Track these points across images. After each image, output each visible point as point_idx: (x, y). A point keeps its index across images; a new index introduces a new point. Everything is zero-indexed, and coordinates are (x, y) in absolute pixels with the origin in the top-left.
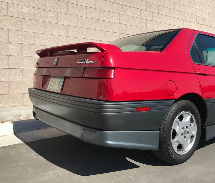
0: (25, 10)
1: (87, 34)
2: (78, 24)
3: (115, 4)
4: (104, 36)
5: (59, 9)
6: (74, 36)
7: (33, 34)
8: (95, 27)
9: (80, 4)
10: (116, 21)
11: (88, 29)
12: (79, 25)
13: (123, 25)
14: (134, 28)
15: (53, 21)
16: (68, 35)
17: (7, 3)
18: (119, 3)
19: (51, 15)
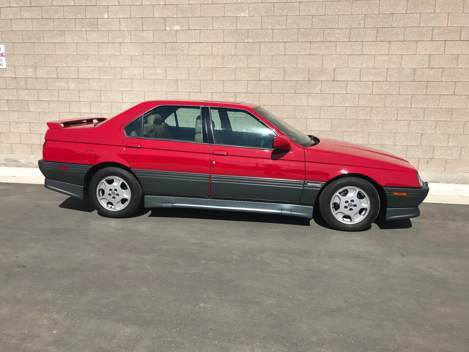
0: (136, 71)
1: (200, 87)
2: (189, 77)
3: (240, 44)
4: (224, 86)
5: (168, 63)
6: (184, 91)
7: (142, 93)
8: (211, 77)
9: (192, 53)
10: (241, 65)
11: (202, 81)
12: (191, 78)
13: (253, 69)
14: (272, 70)
15: (162, 77)
16: (177, 90)
17: (121, 67)
18: (246, 41)
19: (159, 71)
